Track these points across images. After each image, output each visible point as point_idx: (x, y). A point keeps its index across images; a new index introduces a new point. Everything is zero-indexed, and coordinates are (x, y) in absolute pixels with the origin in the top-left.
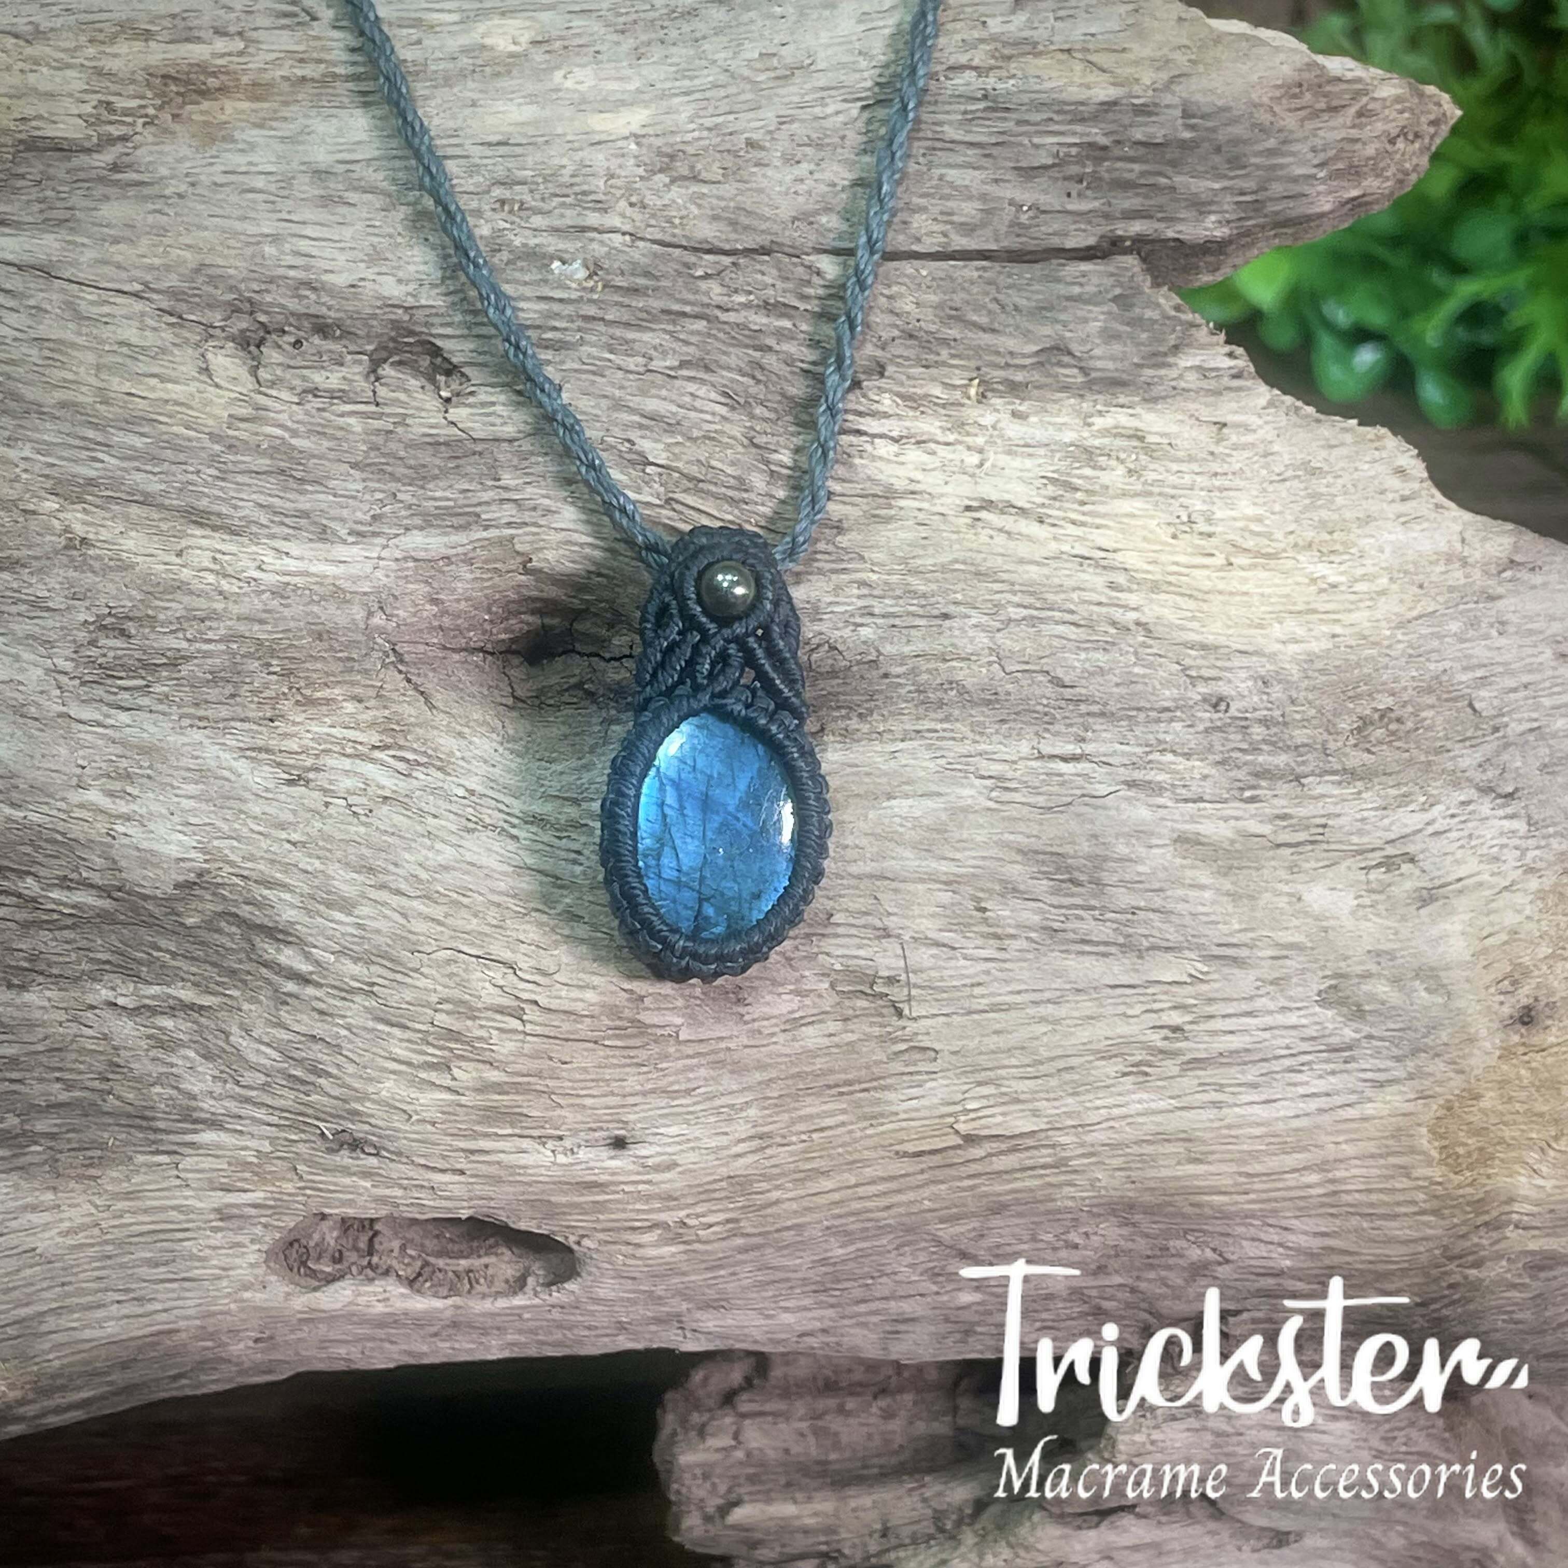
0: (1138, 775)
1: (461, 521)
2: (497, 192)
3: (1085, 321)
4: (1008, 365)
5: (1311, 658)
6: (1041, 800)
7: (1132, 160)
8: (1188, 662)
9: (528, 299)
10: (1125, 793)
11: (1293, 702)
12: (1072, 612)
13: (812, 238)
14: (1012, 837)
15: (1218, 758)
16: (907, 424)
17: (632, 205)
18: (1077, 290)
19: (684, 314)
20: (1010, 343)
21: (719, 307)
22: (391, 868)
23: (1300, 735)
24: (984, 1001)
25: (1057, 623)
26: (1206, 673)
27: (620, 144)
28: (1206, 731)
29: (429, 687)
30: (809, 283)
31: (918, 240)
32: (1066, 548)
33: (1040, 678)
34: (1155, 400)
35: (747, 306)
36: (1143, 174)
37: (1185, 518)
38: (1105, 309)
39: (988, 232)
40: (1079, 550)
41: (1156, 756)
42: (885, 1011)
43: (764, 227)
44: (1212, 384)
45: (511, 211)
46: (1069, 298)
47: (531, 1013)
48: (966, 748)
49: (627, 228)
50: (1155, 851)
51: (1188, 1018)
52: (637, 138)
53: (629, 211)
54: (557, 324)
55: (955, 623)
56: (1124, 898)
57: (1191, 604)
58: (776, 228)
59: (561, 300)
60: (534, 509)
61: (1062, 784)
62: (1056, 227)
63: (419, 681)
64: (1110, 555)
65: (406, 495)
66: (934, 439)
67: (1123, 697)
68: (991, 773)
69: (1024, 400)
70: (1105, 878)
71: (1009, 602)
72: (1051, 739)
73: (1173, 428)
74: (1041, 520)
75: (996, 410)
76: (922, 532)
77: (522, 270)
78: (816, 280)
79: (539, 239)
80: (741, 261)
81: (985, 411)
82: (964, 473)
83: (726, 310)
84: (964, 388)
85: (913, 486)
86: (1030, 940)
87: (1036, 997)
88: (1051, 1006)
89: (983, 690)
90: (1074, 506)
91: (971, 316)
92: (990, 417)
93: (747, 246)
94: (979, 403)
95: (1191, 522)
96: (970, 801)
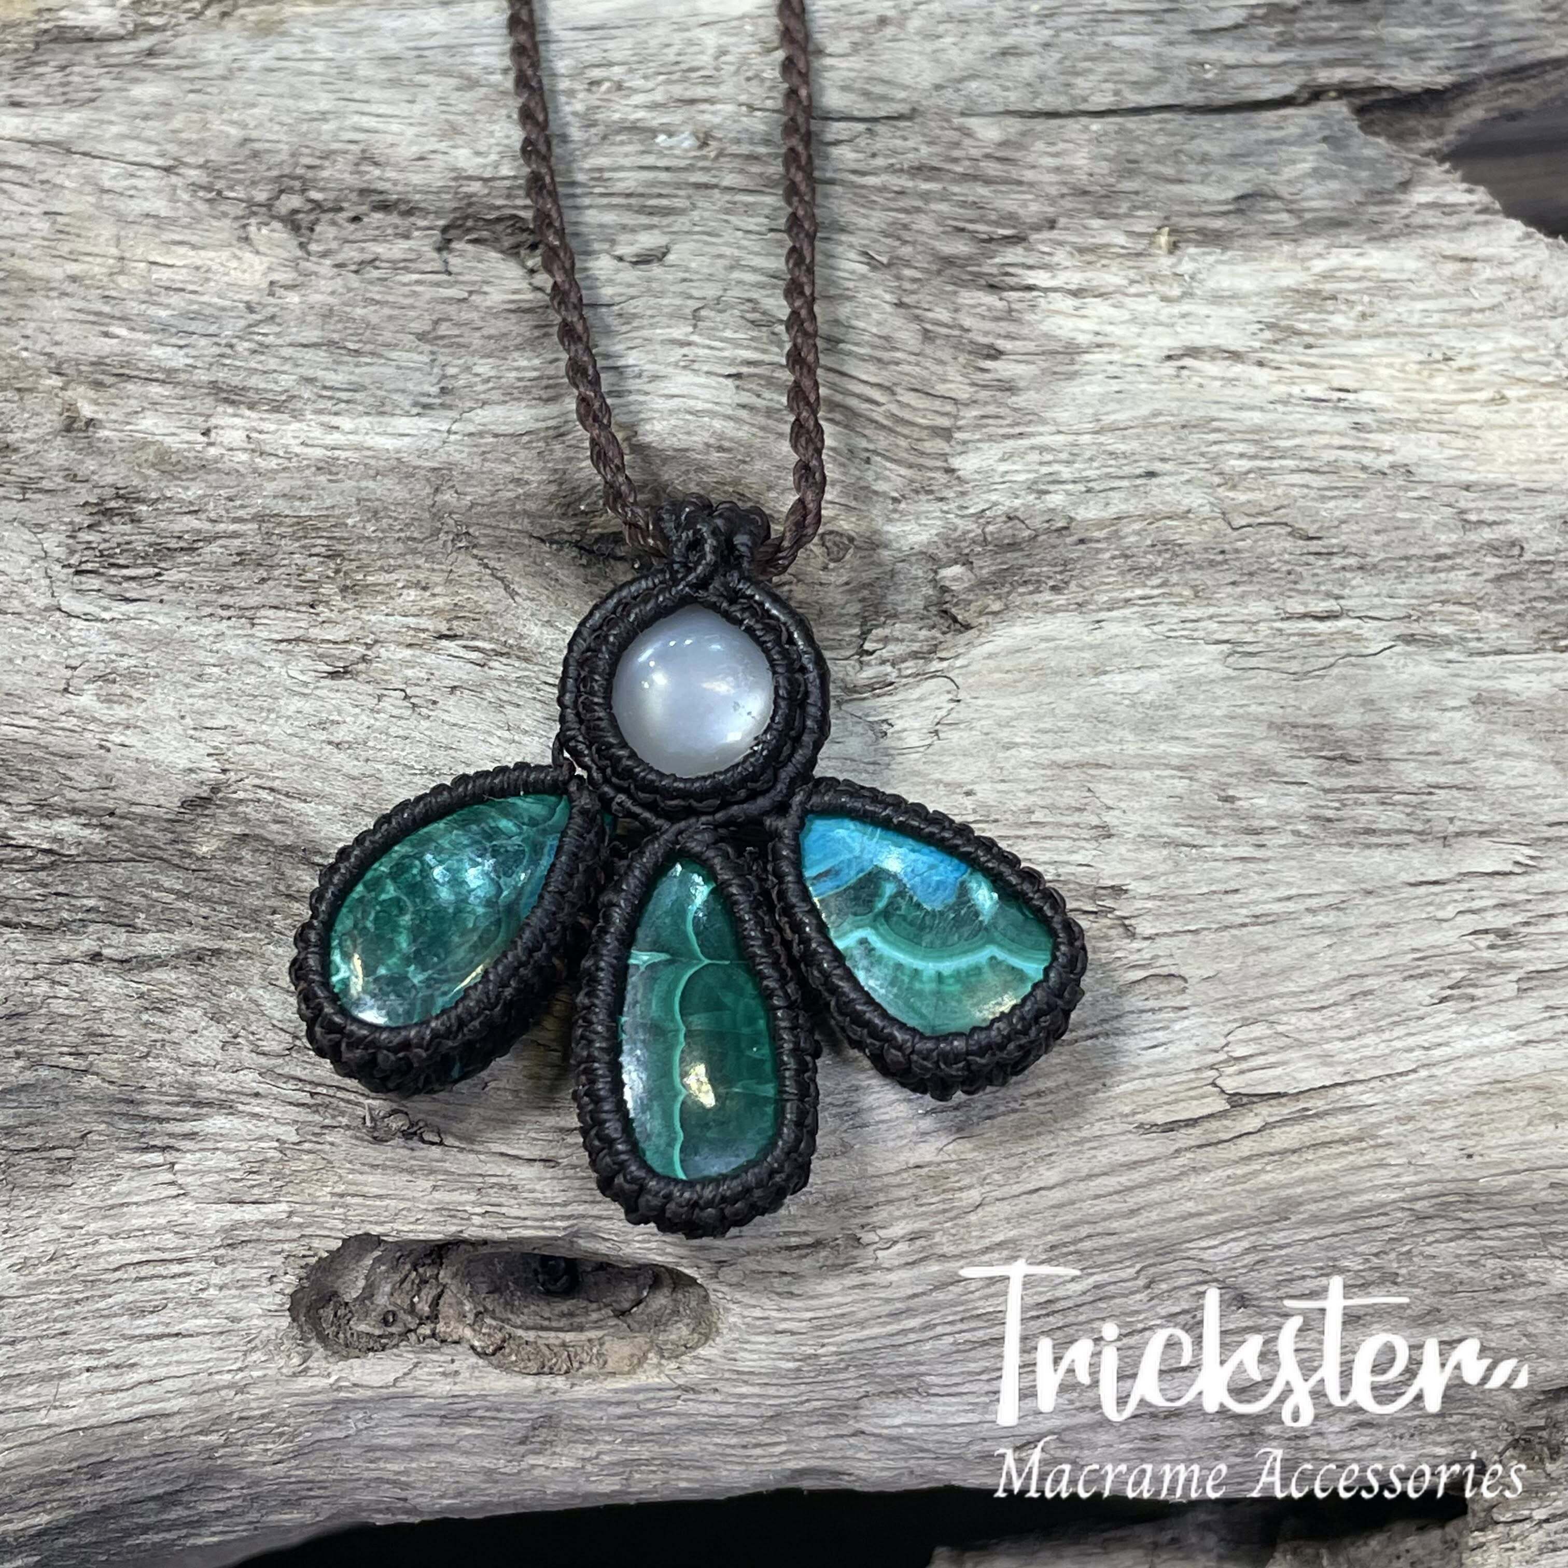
0: (1416, 628)
1: (551, 393)
2: (595, 73)
3: (1294, 162)
4: (1202, 213)
6: (1294, 666)
8: (1464, 504)
9: (631, 169)
10: (1400, 649)
12: (1311, 458)
13: (959, 105)
14: (1261, 709)
15: (1517, 608)
16: (1089, 275)
17: (747, 79)
18: (1278, 133)
20: (1203, 191)
21: (854, 172)
24: (1244, 911)
25: (1292, 471)
27: (734, 23)
28: (1499, 580)
29: (509, 574)
30: (957, 145)
31: (1086, 101)
32: (1296, 390)
33: (1277, 530)
34: (1385, 238)
35: (889, 169)
36: (1341, 30)
37: (1438, 356)
38: (1315, 149)
39: (1167, 88)
40: (1314, 391)
41: (1435, 607)
42: (1112, 932)
43: (902, 95)
44: (1454, 221)
45: (610, 91)
46: (1270, 142)
48: (1191, 612)
49: (743, 98)
50: (1449, 714)
51: (1520, 918)
52: (750, 18)
53: (745, 85)
54: (664, 191)
55: (1167, 480)
56: (1416, 775)
57: (1461, 442)
58: (915, 96)
59: (667, 169)
61: (1320, 643)
62: (1243, 80)
63: (498, 565)
64: (1351, 396)
65: (484, 368)
66: (1120, 291)
67: (1386, 545)
68: (1226, 637)
69: (1225, 249)
70: (1388, 751)
71: (1230, 454)
72: (1299, 598)
73: (1412, 265)
74: (1260, 364)
75: (1193, 259)
76: (1115, 385)
77: (622, 143)
78: (967, 142)
79: (641, 114)
80: (880, 128)
81: (1180, 261)
82: (1161, 324)
83: (863, 174)
84: (1152, 237)
85: (1100, 339)
86: (1297, 833)
87: (1313, 903)
88: (1333, 913)
89: (1206, 550)
90: (1300, 349)
91: (1154, 168)
92: (1186, 267)
93: (883, 114)
94: (1171, 253)
95: (1447, 359)
96: (1202, 670)
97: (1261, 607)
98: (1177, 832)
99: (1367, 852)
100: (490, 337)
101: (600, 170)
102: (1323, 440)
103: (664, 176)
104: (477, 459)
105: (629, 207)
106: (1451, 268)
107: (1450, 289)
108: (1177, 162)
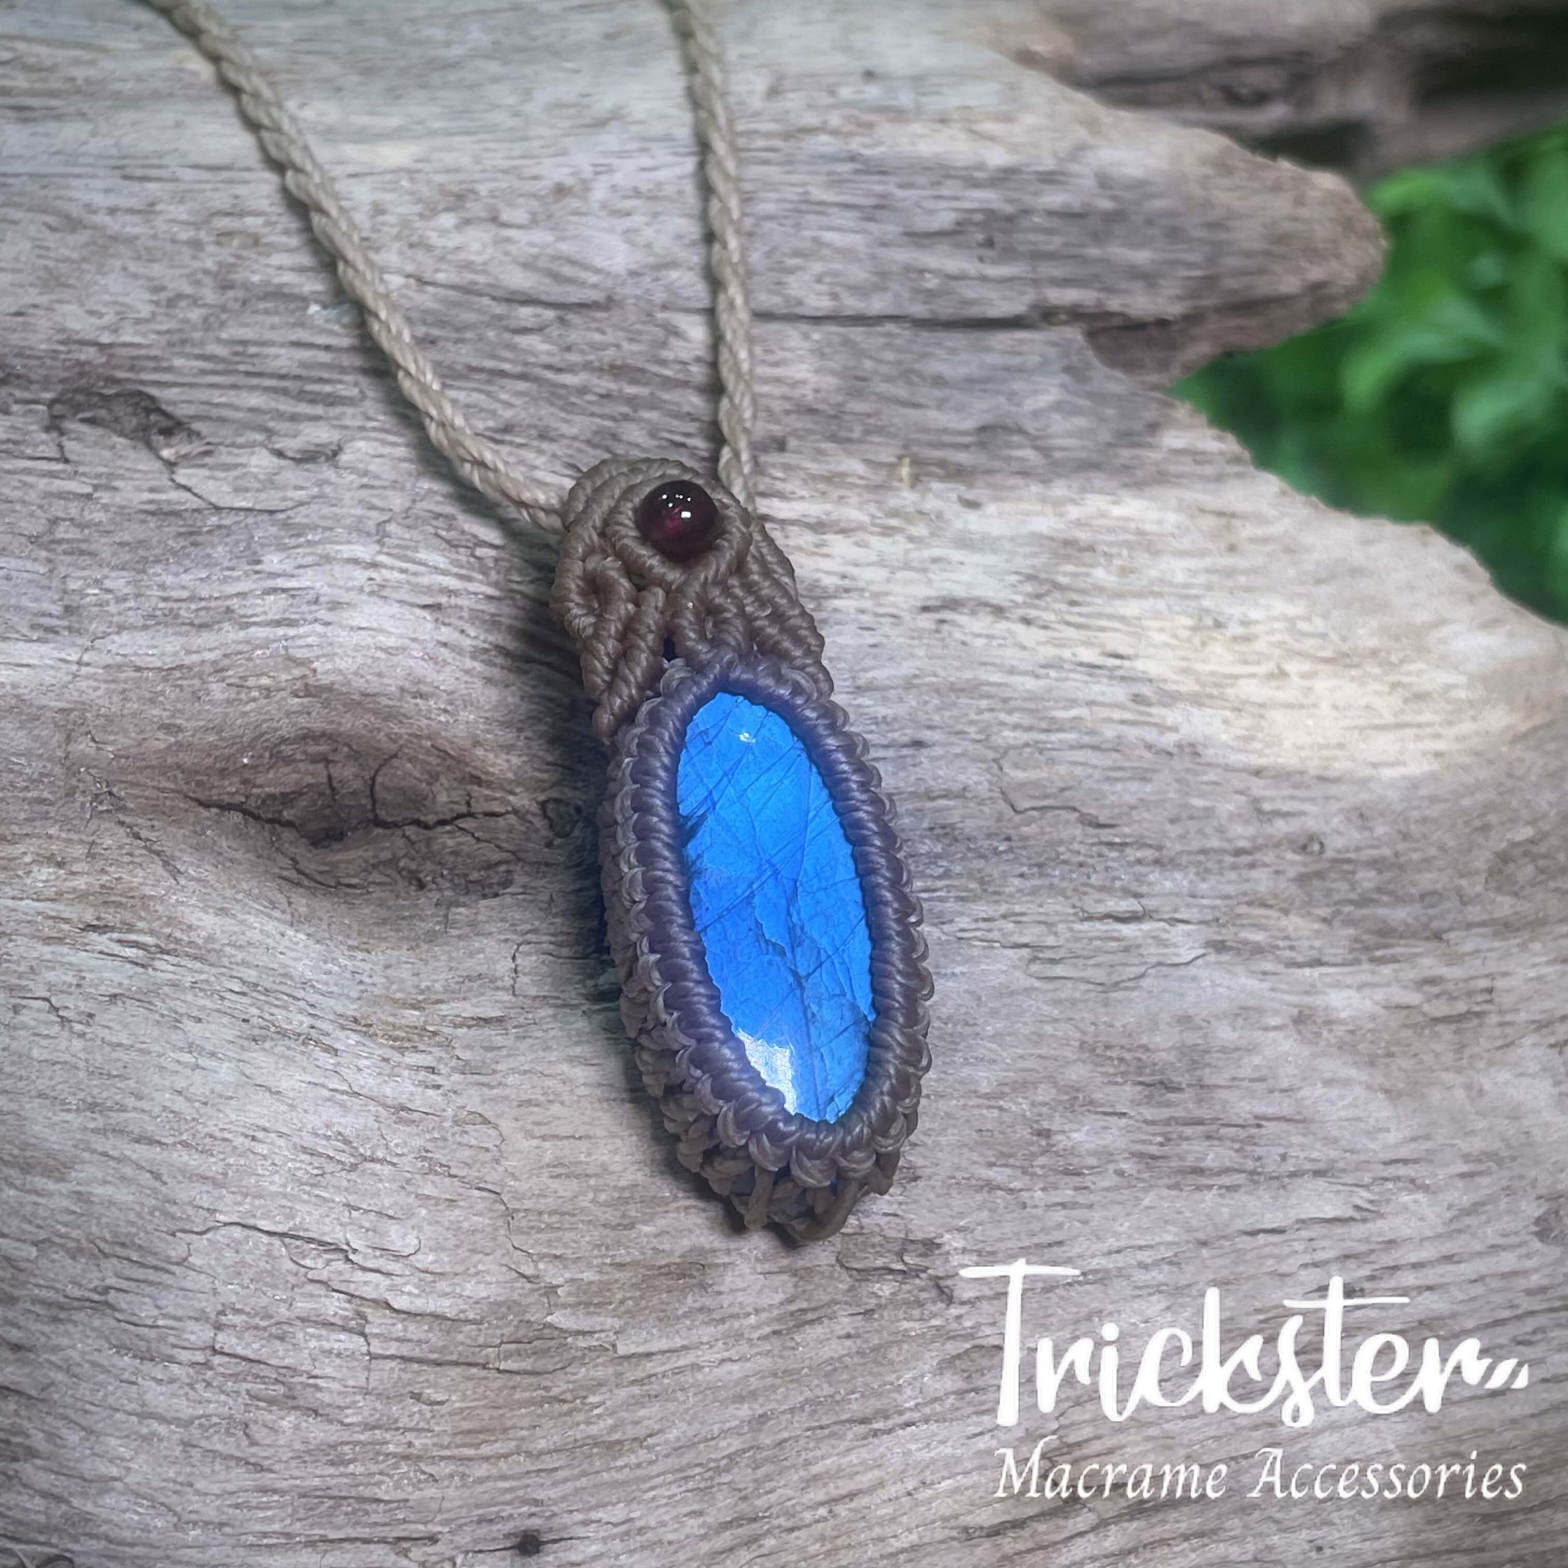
0: (1228, 934)
1: (204, 617)
2: (224, 223)
3: (1036, 392)
4: (942, 445)
5: (1415, 784)
6: (1099, 975)
7: (1048, 232)
8: (1256, 792)
9: (282, 345)
10: (1212, 958)
11: (1405, 836)
12: (1091, 732)
13: (660, 296)
15: (1324, 912)
16: (828, 507)
17: (411, 246)
18: (1016, 361)
19: (503, 374)
20: (938, 418)
21: (549, 367)
22: (131, 1102)
23: (1427, 880)
25: (1072, 748)
26: (1286, 807)
27: (389, 177)
28: (1302, 879)
29: (168, 847)
30: (664, 344)
31: (800, 303)
32: (1067, 654)
33: (1064, 815)
34: (1139, 486)
35: (587, 366)
36: (1066, 245)
37: (1209, 621)
38: (1056, 380)
39: (888, 296)
40: (1088, 655)
41: (1243, 909)
42: (923, 1295)
43: (594, 279)
44: (1208, 470)
45: (244, 246)
46: (1007, 369)
47: (378, 1322)
48: (982, 909)
49: (410, 268)
50: (1272, 1034)
51: (1366, 1271)
52: (411, 173)
53: (409, 253)
54: (325, 375)
55: (937, 751)
56: (1244, 1105)
57: (1246, 722)
58: (609, 282)
59: (328, 348)
60: (316, 601)
61: (1127, 950)
62: (970, 294)
63: (152, 836)
64: (1126, 663)
65: (119, 582)
66: (861, 527)
67: (1182, 837)
68: (1024, 940)
69: (971, 486)
70: (1210, 1078)
71: (1003, 724)
72: (1097, 895)
73: (1172, 518)
74: (1027, 621)
75: (938, 496)
76: (869, 638)
77: (266, 312)
78: (673, 341)
79: (287, 278)
80: (570, 316)
81: (923, 498)
82: (911, 569)
83: (559, 370)
84: (892, 467)
85: (846, 583)
86: (1120, 1173)
87: (1145, 1256)
88: (1166, 1268)
89: (989, 836)
90: (1064, 607)
91: (883, 387)
92: (931, 504)
93: (574, 300)
94: (913, 487)
95: (1218, 625)
96: (1003, 978)
97: (1055, 906)
98: (991, 1173)
99: (1197, 1196)
100: (122, 544)
101: (244, 343)
102: (1104, 713)
103: (325, 357)
104: (115, 699)
105: (285, 392)
106: (1208, 522)
107: (1210, 545)
108: (910, 383)
